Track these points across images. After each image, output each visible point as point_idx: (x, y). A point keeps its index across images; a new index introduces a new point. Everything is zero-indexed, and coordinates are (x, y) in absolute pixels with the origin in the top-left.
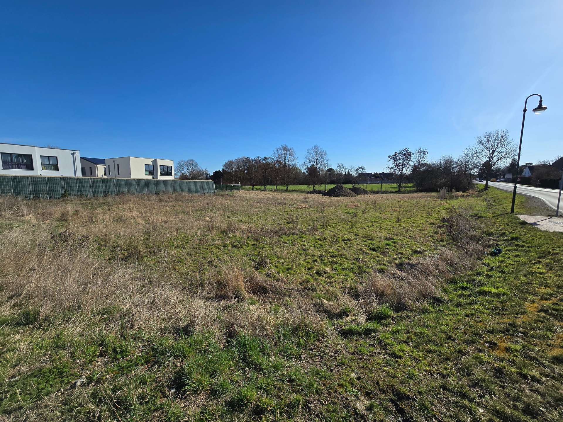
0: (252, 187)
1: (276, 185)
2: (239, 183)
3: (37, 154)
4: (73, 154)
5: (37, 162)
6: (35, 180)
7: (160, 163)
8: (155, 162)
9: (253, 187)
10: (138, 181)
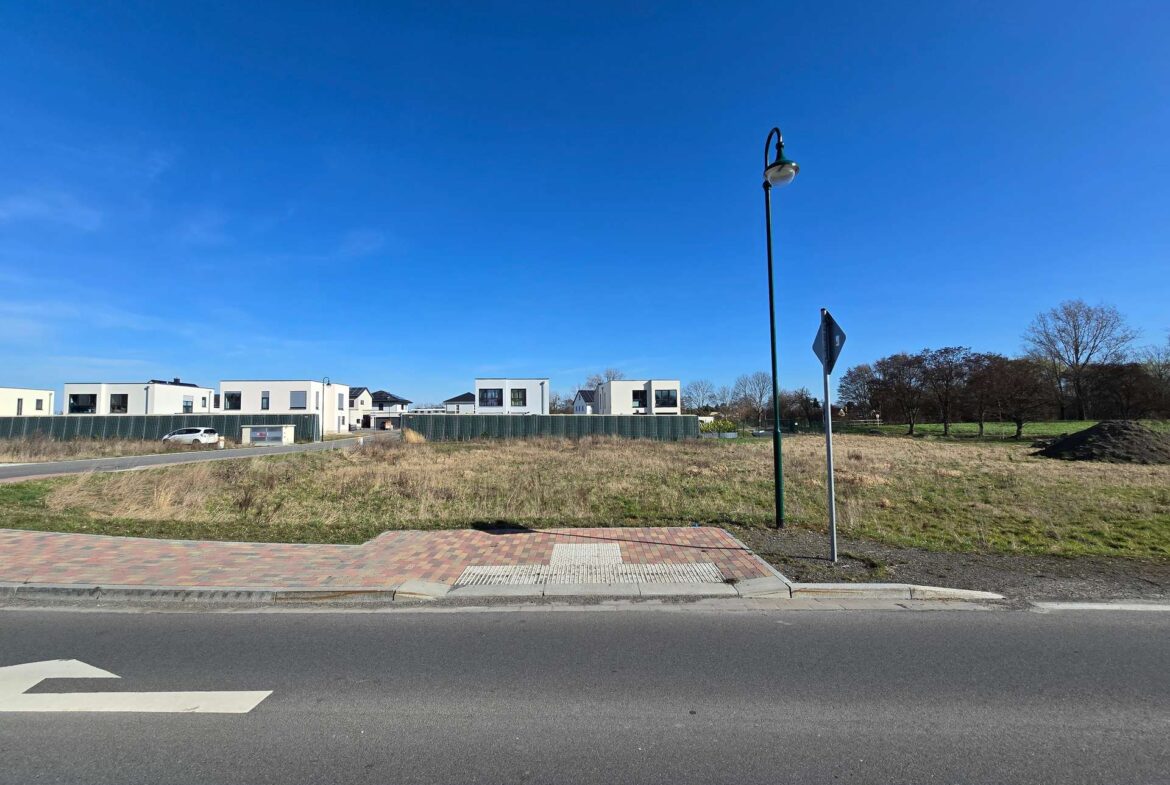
0: (909, 426)
1: (979, 421)
2: (878, 416)
3: (507, 387)
4: (542, 384)
5: (507, 397)
6: (502, 419)
7: (657, 385)
8: (649, 385)
9: (912, 426)
10: (621, 419)
